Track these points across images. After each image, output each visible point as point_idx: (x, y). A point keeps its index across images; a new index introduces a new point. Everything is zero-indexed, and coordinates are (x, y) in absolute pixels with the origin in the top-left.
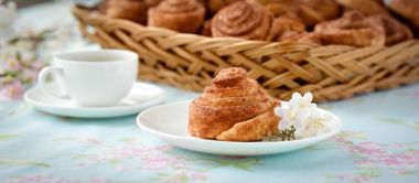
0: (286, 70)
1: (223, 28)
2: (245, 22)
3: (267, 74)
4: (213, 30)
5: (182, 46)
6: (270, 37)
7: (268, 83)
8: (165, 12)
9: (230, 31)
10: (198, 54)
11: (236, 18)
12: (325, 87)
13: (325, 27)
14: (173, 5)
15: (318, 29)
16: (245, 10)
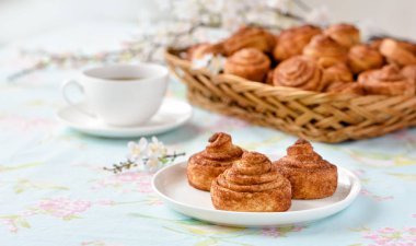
0: (331, 115)
1: (283, 81)
2: (300, 76)
3: (318, 117)
4: (275, 81)
5: (251, 92)
6: (320, 88)
7: (318, 124)
8: (237, 64)
9: (288, 83)
10: (264, 99)
11: (293, 73)
12: (365, 127)
13: (366, 77)
14: (244, 58)
15: (361, 79)
16: (301, 65)
